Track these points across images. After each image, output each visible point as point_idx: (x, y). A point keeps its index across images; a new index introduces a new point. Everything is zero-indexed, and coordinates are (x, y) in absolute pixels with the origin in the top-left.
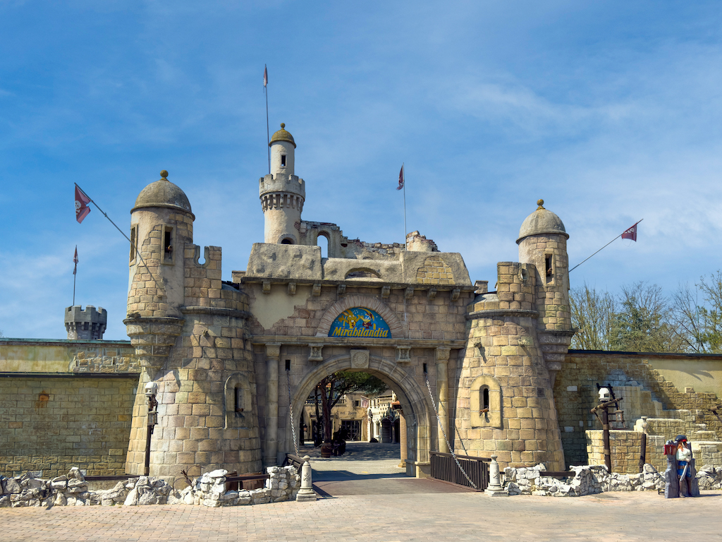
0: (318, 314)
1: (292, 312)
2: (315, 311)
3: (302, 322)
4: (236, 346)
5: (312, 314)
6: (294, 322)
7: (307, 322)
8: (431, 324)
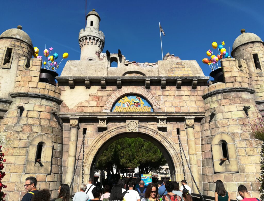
0: (105, 98)
1: (88, 98)
2: (102, 96)
3: (94, 104)
4: (43, 117)
5: (100, 99)
6: (89, 104)
7: (97, 104)
8: (180, 102)
